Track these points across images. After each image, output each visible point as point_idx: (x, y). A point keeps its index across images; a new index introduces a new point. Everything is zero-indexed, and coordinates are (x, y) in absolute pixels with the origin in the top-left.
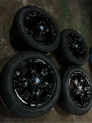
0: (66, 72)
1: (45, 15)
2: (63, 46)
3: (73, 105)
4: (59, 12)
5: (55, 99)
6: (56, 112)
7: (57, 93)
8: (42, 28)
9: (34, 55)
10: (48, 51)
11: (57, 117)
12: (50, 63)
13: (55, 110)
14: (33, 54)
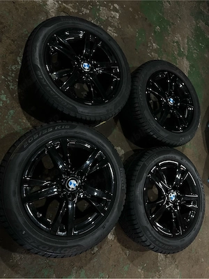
0: (141, 164)
1: (94, 35)
2: (137, 105)
3: (151, 233)
4: (137, 17)
5: (110, 221)
6: (118, 244)
7: (116, 209)
8: (87, 68)
9: (65, 131)
10: (98, 119)
11: (120, 253)
12: (103, 145)
13: (115, 241)
14: (65, 129)
